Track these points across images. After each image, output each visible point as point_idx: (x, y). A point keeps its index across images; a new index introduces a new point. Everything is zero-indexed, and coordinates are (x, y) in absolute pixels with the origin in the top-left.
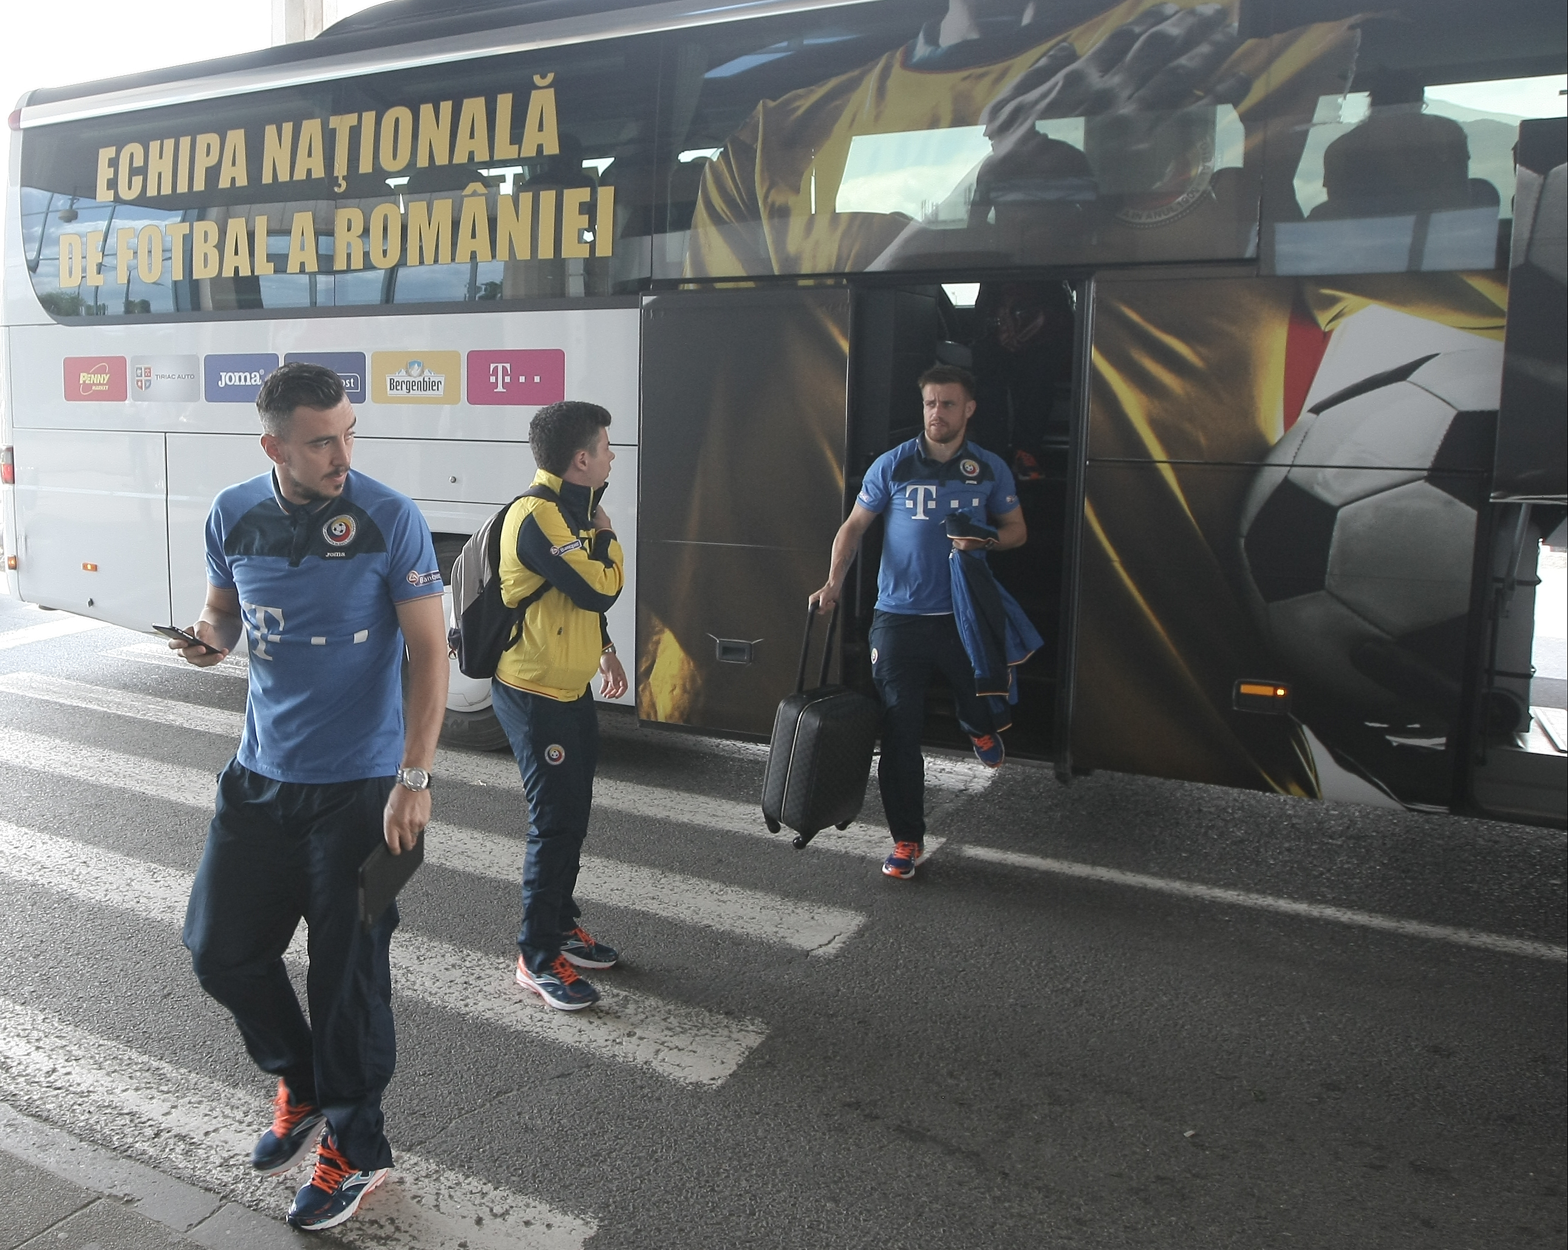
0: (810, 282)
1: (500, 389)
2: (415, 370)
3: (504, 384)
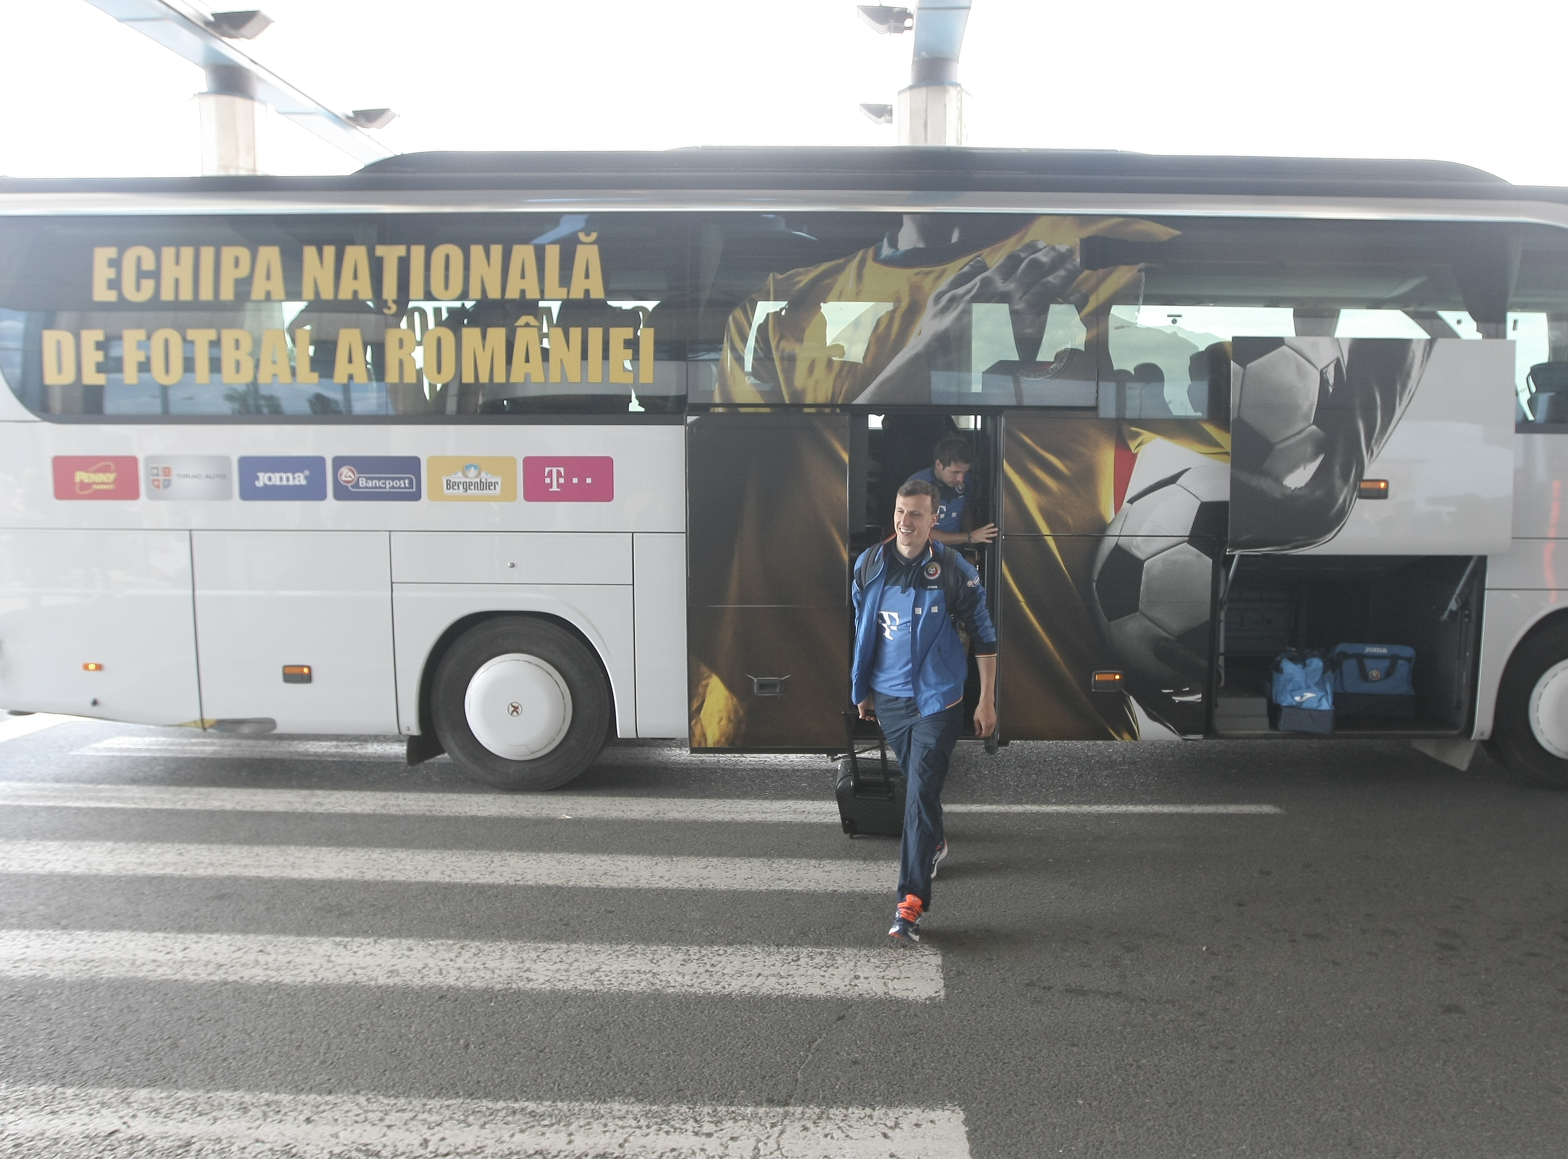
1: (555, 488)
2: (472, 473)
3: (559, 485)
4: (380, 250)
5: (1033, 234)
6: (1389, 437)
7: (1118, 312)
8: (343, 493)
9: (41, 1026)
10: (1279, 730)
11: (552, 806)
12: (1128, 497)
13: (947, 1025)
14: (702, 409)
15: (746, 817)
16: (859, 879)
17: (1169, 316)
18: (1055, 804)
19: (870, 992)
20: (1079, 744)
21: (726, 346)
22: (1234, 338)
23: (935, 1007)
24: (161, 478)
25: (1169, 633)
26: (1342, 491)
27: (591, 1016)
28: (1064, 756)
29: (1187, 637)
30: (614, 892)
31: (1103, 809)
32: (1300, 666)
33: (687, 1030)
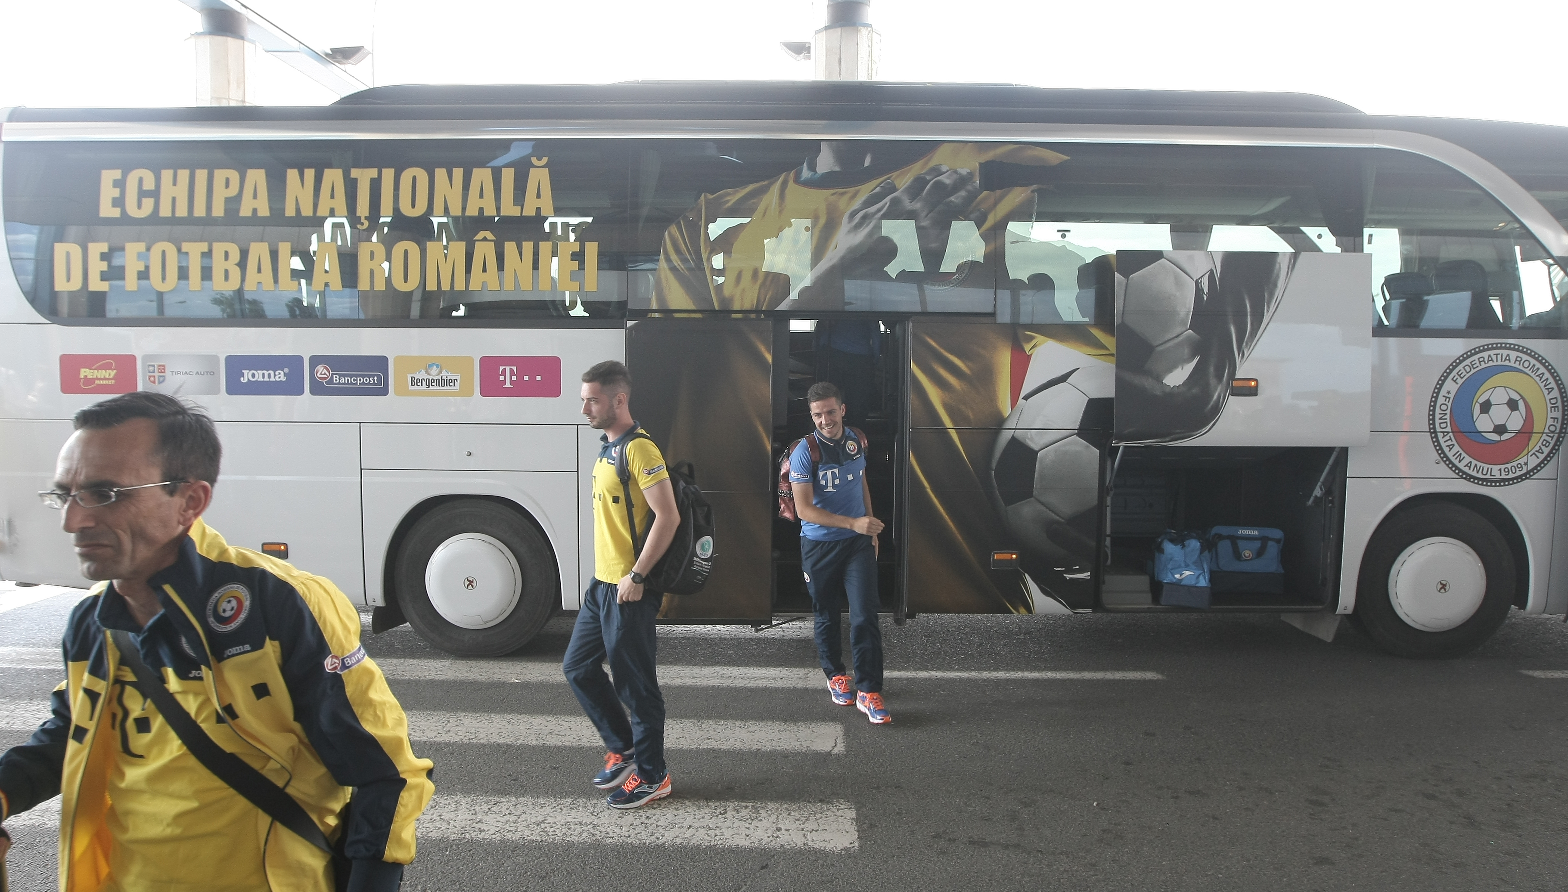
0: (739, 316)
1: (508, 385)
2: (434, 371)
3: (511, 382)
4: (355, 173)
5: (937, 159)
6: (1258, 340)
7: (1014, 227)
8: (318, 389)
9: (38, 872)
10: (1161, 605)
11: (503, 671)
12: (1022, 395)
13: (861, 874)
14: (641, 314)
15: (678, 682)
16: (780, 739)
17: (1059, 231)
18: (957, 670)
19: (790, 842)
20: (979, 616)
21: (662, 257)
22: (1118, 252)
23: (850, 857)
24: (156, 374)
25: (1060, 517)
26: (1216, 390)
27: (536, 865)
28: (966, 626)
29: (1077, 520)
30: (559, 750)
31: (1001, 675)
32: (1179, 547)
33: (624, 877)
